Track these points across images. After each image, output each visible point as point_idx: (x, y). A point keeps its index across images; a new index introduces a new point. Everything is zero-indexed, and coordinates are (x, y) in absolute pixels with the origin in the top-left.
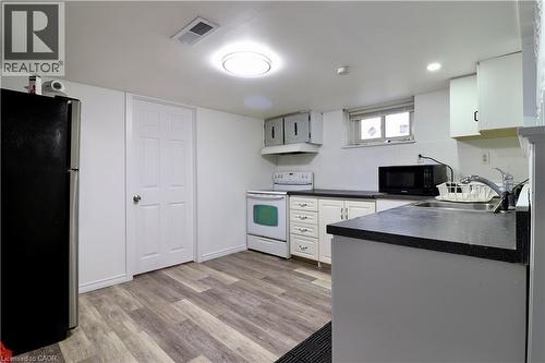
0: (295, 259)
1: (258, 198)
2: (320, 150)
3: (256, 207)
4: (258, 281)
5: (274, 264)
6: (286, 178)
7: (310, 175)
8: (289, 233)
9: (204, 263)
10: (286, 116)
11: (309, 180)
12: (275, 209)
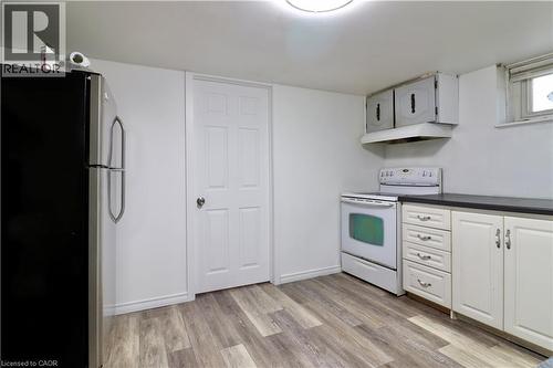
0: (410, 299)
1: (355, 204)
2: (454, 134)
3: (353, 216)
4: (349, 331)
5: (377, 302)
6: (398, 176)
7: (436, 172)
8: (400, 258)
9: (282, 286)
10: (396, 86)
11: (435, 179)
12: (380, 221)
